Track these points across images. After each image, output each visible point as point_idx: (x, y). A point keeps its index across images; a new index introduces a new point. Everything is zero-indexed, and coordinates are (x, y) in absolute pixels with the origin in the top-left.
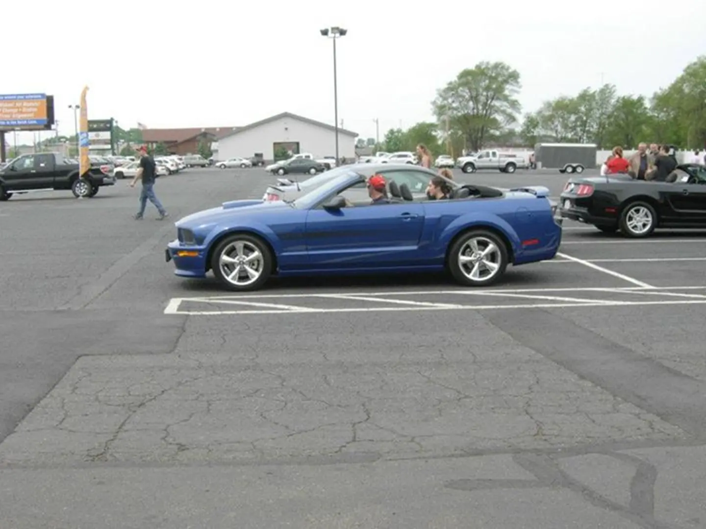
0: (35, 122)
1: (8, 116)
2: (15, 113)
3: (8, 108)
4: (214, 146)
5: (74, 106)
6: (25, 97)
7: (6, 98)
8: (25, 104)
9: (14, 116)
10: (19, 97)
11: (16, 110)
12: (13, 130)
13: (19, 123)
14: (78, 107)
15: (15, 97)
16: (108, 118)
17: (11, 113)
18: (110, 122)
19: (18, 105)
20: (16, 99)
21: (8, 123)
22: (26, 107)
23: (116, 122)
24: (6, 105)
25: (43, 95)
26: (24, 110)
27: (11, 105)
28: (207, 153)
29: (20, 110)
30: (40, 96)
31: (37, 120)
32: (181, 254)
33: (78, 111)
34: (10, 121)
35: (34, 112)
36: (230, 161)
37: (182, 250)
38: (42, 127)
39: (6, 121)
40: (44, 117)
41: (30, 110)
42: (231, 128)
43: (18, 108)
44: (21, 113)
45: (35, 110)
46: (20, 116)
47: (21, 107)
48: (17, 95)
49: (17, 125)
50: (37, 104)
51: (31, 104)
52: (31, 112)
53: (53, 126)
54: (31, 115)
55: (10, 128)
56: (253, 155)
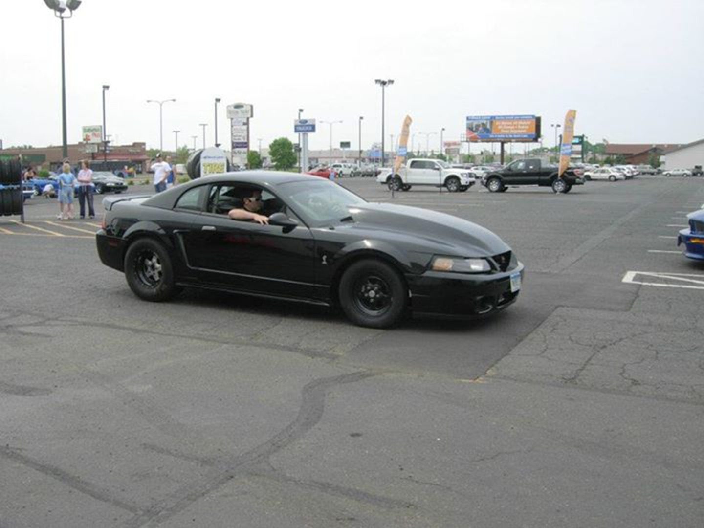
0: (525, 136)
1: (507, 132)
2: (513, 129)
3: (507, 125)
4: (662, 158)
5: (555, 125)
6: (520, 118)
7: (507, 118)
8: (521, 123)
9: (512, 131)
10: (516, 118)
11: (513, 127)
12: (511, 142)
13: (515, 136)
14: (559, 126)
15: (512, 118)
16: (581, 135)
17: (509, 129)
18: (582, 138)
19: (515, 123)
20: (514, 119)
21: (507, 136)
22: (521, 125)
23: (587, 138)
24: (506, 123)
25: (533, 116)
26: (519, 127)
27: (510, 123)
28: (656, 164)
29: (516, 127)
30: (531, 117)
31: (529, 135)
32: (693, 241)
33: (558, 128)
34: (508, 135)
35: (526, 128)
36: (675, 170)
37: (694, 238)
38: (532, 140)
39: (505, 135)
40: (534, 133)
41: (523, 127)
42: (676, 145)
43: (515, 125)
44: (516, 129)
45: (527, 127)
46: (516, 132)
47: (518, 125)
48: (515, 116)
49: (514, 138)
50: (529, 123)
51: (524, 123)
52: (523, 129)
53: (539, 140)
54: (524, 131)
55: (508, 140)
56: (694, 167)
